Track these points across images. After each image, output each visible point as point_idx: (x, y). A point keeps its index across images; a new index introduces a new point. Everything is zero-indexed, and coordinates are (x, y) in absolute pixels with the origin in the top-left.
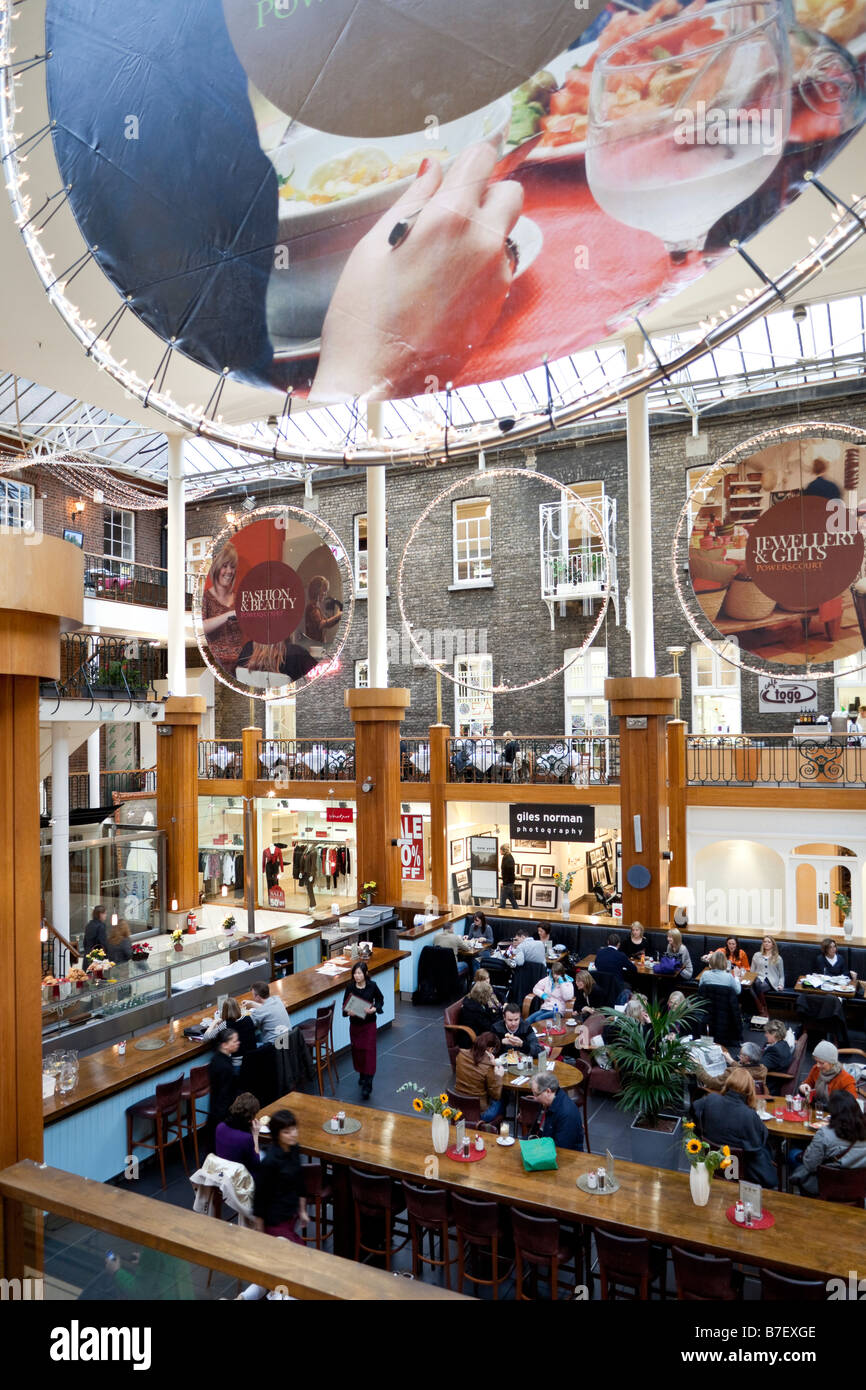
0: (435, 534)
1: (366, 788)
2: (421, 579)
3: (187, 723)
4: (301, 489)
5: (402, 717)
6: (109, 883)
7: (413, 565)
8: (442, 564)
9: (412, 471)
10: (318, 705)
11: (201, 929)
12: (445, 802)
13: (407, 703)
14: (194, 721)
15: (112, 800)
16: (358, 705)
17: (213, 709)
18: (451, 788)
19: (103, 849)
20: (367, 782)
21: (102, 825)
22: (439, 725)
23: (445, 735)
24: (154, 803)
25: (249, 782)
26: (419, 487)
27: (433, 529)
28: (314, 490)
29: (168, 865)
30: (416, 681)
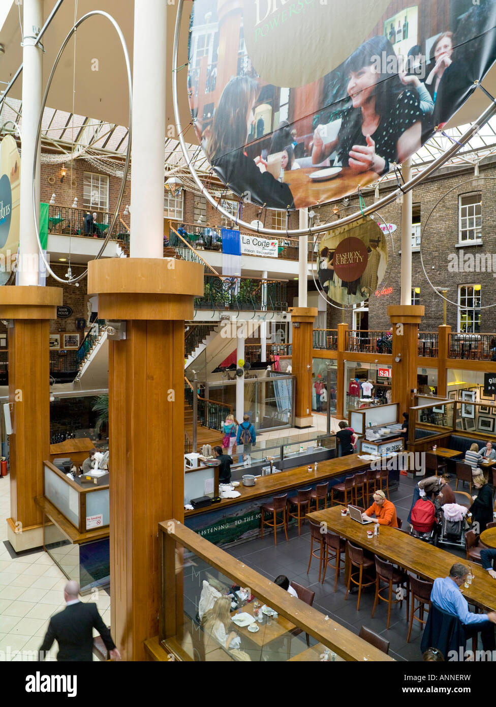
0: (448, 215)
1: (397, 360)
2: (440, 241)
3: (307, 321)
4: (373, 193)
5: (419, 321)
6: (271, 400)
7: (435, 233)
8: (452, 232)
9: (435, 179)
10: (381, 311)
11: (312, 427)
12: (446, 369)
13: (423, 313)
14: (311, 320)
15: (270, 359)
16: (394, 315)
17: (326, 313)
18: (450, 362)
19: (267, 383)
20: (398, 357)
21: (266, 371)
22: (444, 325)
23: (448, 331)
24: (291, 361)
25: (340, 352)
26: (439, 188)
27: (447, 212)
28: (380, 193)
29: (296, 393)
30: (435, 299)
